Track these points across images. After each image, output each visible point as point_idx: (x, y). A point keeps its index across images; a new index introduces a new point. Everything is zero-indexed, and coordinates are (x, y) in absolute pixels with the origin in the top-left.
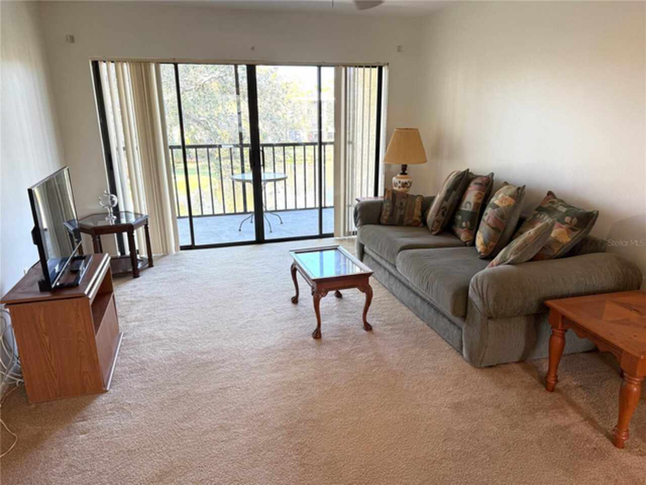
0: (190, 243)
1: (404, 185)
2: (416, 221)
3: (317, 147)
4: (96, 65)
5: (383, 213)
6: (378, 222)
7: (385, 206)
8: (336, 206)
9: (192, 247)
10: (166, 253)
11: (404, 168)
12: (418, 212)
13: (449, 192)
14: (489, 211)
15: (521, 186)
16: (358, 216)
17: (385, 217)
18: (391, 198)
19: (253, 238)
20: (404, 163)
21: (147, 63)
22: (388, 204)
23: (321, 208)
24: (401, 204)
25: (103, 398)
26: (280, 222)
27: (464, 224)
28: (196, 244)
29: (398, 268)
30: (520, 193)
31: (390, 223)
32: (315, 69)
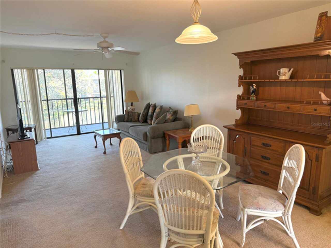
0: (50, 136)
1: (132, 109)
2: (136, 120)
3: (99, 99)
4: (12, 70)
5: (125, 118)
6: (124, 122)
7: (125, 116)
8: (109, 122)
9: (51, 137)
10: (41, 140)
11: (132, 104)
12: (136, 117)
13: (145, 109)
14: (155, 114)
15: (161, 105)
16: (117, 119)
17: (126, 120)
18: (127, 113)
19: (76, 133)
20: (132, 102)
21: (33, 70)
22: (126, 115)
23: (103, 123)
24: (131, 115)
25: (38, 171)
26: (85, 128)
27: (149, 119)
28: (53, 136)
29: (130, 133)
30: (161, 108)
31: (127, 121)
32: (97, 70)
